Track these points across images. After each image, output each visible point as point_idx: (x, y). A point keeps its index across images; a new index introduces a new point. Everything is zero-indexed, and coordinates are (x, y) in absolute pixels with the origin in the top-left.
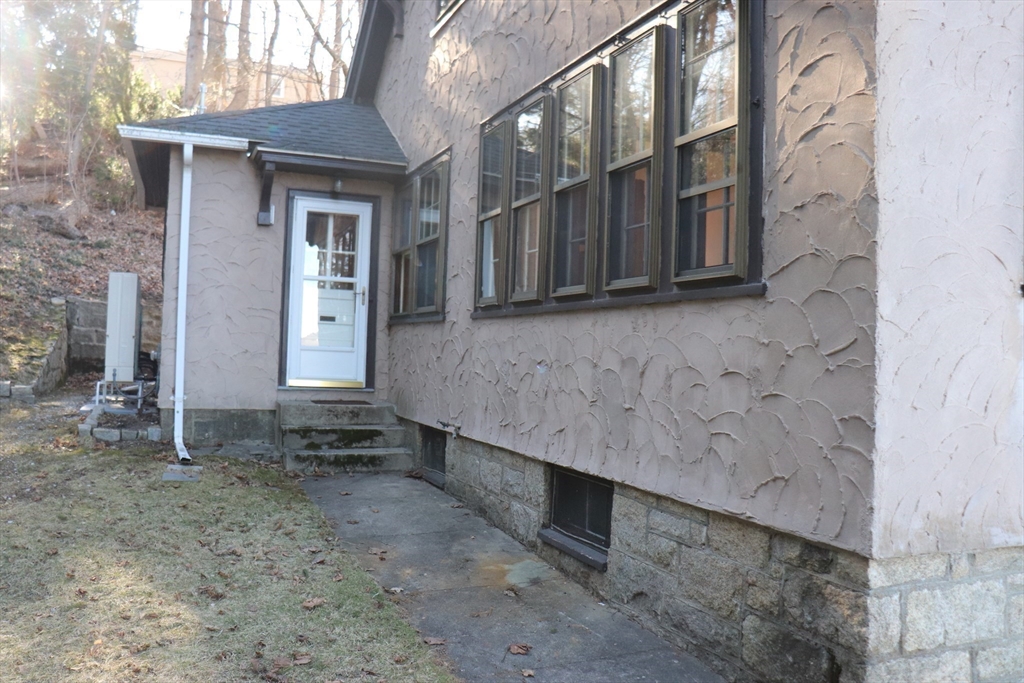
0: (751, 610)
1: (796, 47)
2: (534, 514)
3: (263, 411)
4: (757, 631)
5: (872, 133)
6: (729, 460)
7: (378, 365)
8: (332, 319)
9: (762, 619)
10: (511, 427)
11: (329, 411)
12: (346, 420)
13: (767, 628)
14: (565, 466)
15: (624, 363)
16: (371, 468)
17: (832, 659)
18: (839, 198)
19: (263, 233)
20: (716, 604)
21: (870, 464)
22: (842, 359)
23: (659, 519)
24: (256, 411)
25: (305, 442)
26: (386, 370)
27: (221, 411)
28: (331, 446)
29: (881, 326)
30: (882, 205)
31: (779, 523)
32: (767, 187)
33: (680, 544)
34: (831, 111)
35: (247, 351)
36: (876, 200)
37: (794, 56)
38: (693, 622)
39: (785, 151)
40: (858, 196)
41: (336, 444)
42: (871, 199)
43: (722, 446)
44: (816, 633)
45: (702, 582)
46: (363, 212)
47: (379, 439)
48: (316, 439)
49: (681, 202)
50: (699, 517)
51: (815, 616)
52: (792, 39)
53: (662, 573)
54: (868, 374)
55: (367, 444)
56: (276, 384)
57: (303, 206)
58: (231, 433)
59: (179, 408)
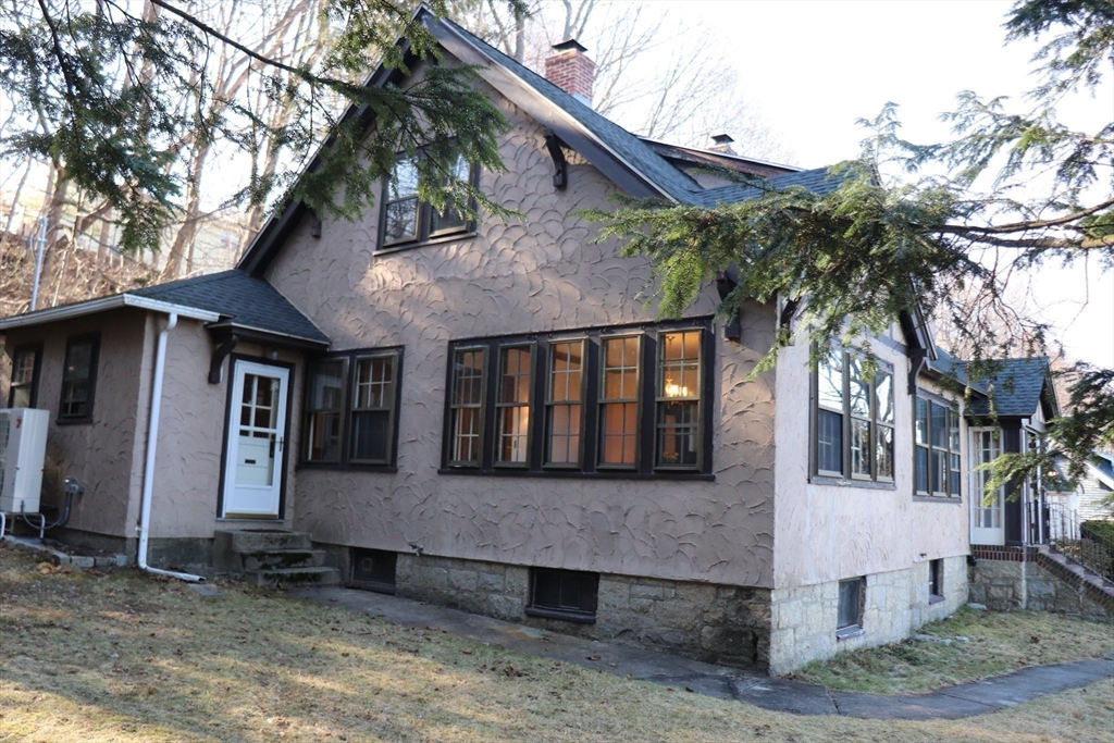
0: (707, 623)
1: (734, 372)
2: (517, 600)
3: (203, 539)
4: (710, 632)
5: (773, 420)
6: (691, 556)
7: (287, 500)
8: (253, 462)
9: (713, 626)
10: (491, 547)
11: (267, 538)
12: (277, 546)
13: (717, 630)
14: (555, 567)
15: (610, 508)
16: (314, 583)
17: (754, 635)
18: (757, 444)
19: (211, 389)
20: (683, 625)
21: (772, 552)
22: (757, 510)
23: (638, 589)
24: (198, 539)
25: (261, 564)
26: (292, 505)
27: (173, 539)
28: (278, 566)
29: (776, 498)
30: (777, 450)
31: (725, 580)
32: (716, 432)
33: (655, 600)
34: (752, 406)
35: (194, 489)
36: (774, 447)
37: (732, 377)
38: (666, 637)
39: (725, 418)
40: (766, 444)
41: (281, 565)
42: (772, 446)
43: (687, 549)
44: (745, 625)
45: (673, 617)
46: (283, 374)
47: (309, 560)
48: (269, 561)
49: (658, 430)
50: (671, 585)
51: (744, 618)
52: (731, 368)
53: (642, 617)
54: (771, 516)
55: (301, 564)
56: (215, 516)
57: (243, 368)
58: (179, 558)
59: (144, 537)
